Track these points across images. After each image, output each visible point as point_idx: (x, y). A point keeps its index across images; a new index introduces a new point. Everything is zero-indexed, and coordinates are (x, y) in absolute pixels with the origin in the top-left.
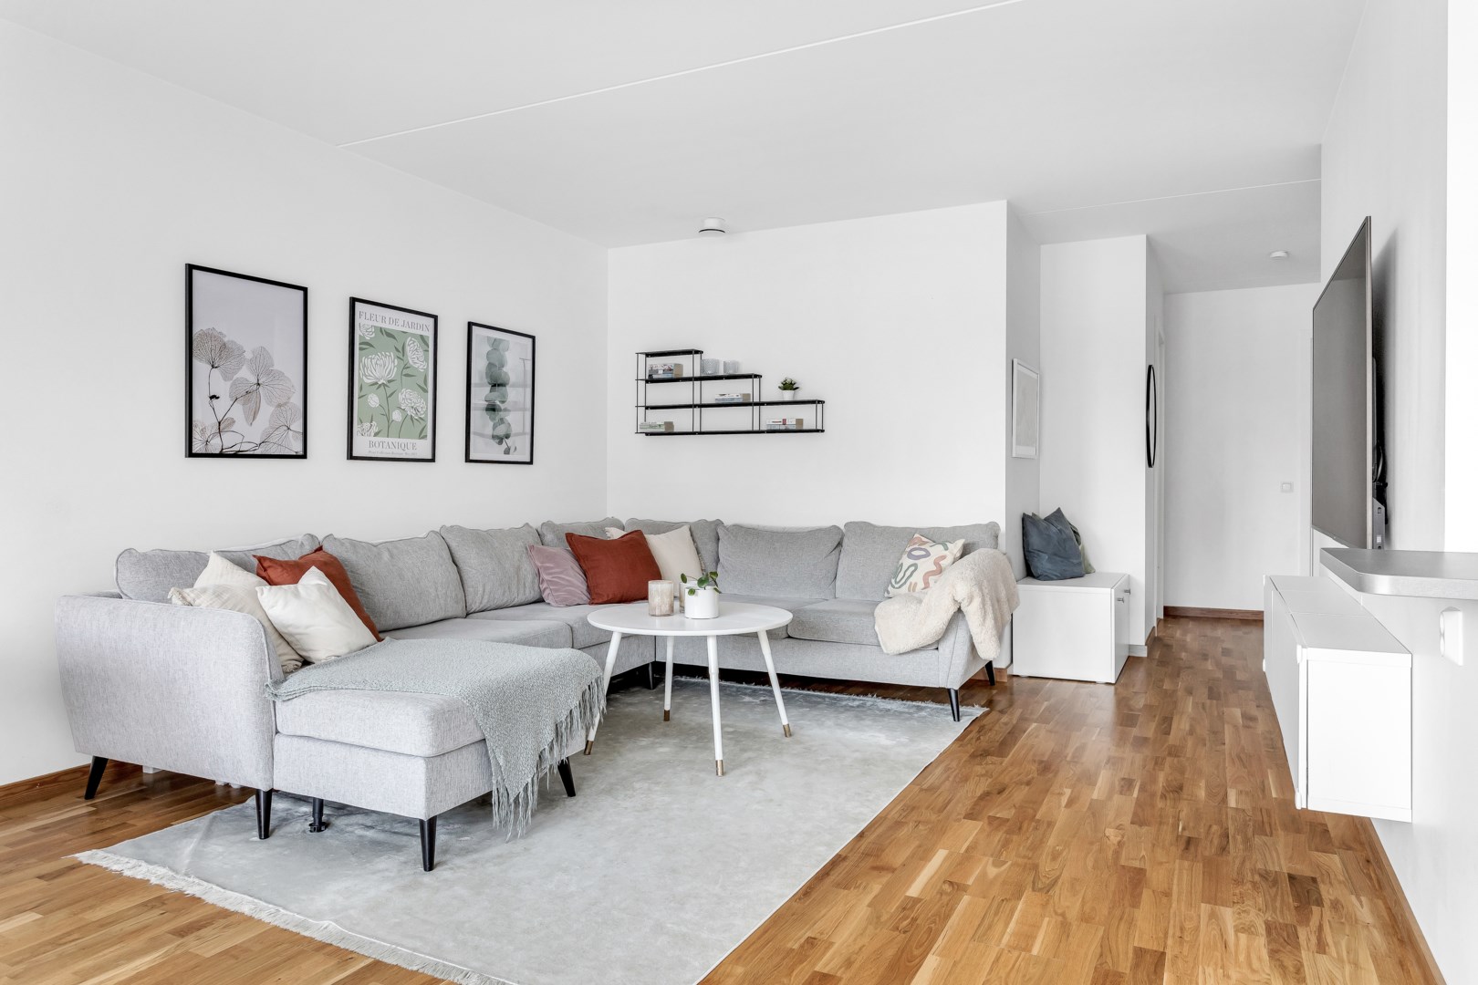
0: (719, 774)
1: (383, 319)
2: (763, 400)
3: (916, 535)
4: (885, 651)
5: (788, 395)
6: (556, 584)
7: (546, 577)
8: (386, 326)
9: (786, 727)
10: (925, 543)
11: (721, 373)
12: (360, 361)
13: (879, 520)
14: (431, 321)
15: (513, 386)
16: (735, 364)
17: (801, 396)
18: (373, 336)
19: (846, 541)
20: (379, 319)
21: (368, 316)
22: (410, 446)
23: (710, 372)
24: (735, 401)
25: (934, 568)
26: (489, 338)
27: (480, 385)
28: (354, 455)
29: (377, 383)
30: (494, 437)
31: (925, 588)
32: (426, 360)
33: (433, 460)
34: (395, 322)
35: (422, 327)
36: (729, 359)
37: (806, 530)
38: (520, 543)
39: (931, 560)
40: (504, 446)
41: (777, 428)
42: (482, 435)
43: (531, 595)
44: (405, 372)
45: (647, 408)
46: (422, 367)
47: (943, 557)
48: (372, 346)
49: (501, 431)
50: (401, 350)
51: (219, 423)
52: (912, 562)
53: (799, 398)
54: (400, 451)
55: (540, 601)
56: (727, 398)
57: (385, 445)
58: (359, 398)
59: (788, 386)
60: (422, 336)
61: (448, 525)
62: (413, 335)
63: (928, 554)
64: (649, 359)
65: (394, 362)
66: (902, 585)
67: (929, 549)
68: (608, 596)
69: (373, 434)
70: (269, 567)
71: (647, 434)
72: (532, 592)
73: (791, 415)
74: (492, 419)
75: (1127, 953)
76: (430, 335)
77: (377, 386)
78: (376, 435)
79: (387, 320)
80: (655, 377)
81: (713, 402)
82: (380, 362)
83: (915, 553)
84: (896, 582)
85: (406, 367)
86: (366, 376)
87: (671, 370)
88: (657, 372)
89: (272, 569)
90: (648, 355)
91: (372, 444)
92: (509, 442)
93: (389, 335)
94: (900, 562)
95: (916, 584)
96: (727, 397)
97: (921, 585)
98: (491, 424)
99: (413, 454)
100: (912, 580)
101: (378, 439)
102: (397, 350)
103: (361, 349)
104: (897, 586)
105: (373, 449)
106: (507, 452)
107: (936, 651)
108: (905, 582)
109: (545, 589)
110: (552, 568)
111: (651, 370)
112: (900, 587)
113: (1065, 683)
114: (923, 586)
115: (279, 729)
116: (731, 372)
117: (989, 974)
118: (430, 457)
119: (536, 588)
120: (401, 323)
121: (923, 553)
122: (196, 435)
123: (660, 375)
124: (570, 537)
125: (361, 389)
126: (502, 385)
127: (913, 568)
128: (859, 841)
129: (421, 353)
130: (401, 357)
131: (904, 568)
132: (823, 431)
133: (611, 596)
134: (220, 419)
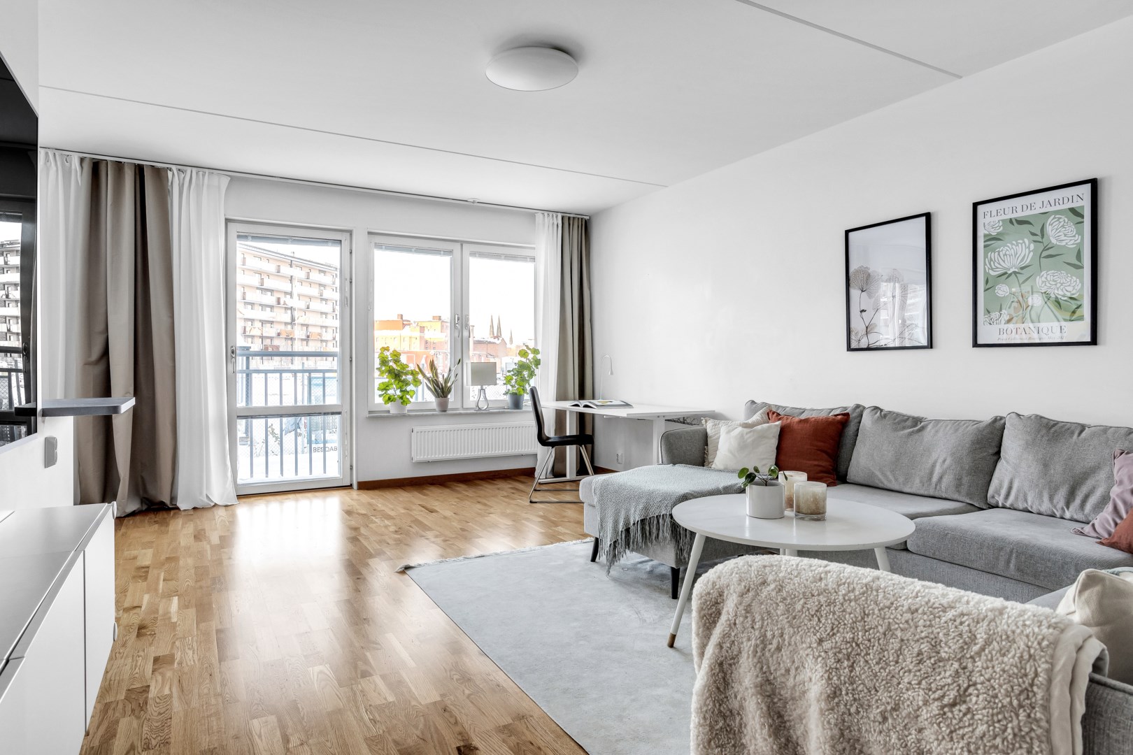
1: (1015, 209)
8: (1019, 214)
14: (1087, 187)
18: (1002, 229)
20: (1008, 211)
21: (992, 214)
22: (1057, 329)
28: (981, 343)
29: (1006, 273)
32: (1080, 232)
34: (1030, 206)
35: (1072, 198)
44: (1045, 253)
46: (1072, 242)
48: (1000, 239)
50: (1039, 233)
51: (867, 328)
57: (1021, 330)
58: (985, 290)
60: (1071, 209)
62: (1058, 212)
65: (1029, 247)
69: (1003, 322)
76: (1086, 203)
77: (1007, 275)
78: (1009, 321)
79: (1021, 208)
82: (1011, 252)
85: (1047, 248)
91: (1003, 331)
93: (1023, 222)
101: (1011, 326)
102: (1034, 235)
103: (985, 246)
105: (1003, 337)
118: (1088, 340)
120: (1041, 204)
122: (853, 337)
125: (987, 282)
129: (1071, 228)
130: (1040, 239)
134: (867, 325)
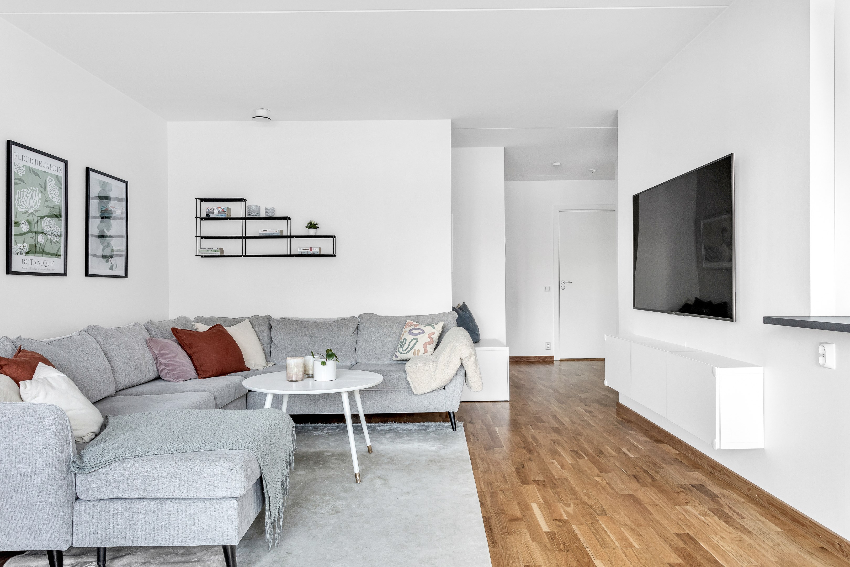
0: (358, 482)
1: (31, 160)
2: (292, 235)
3: (408, 321)
4: (415, 393)
5: (312, 232)
6: (172, 365)
7: (163, 361)
8: (33, 166)
9: (370, 447)
10: (417, 325)
11: (263, 215)
12: (15, 193)
13: (381, 312)
14: (63, 164)
15: (115, 218)
16: (273, 210)
17: (320, 232)
18: (24, 173)
19: (361, 326)
20: (28, 160)
21: (21, 157)
22: (50, 263)
23: (254, 214)
24: (275, 235)
25: (429, 340)
26: (100, 181)
27: (95, 217)
28: (13, 270)
29: (27, 212)
30: (104, 257)
31: (424, 353)
32: (60, 195)
33: (65, 274)
34: (39, 163)
35: (57, 169)
36: (270, 206)
37: (333, 320)
38: (140, 337)
39: (426, 335)
40: (109, 264)
41: (306, 253)
42: (96, 256)
43: (153, 374)
44: (47, 204)
45: (202, 238)
46: (57, 201)
47: (433, 333)
48: (24, 182)
49: (108, 253)
50: (43, 186)
52: (413, 337)
53: (319, 234)
54: (43, 267)
55: (158, 378)
56: (268, 233)
57: (33, 262)
58: (15, 223)
59: (312, 226)
60: (57, 176)
61: (92, 325)
62: (51, 175)
63: (423, 332)
64: (203, 203)
65: (38, 195)
66: (408, 352)
67: (423, 329)
68: (212, 371)
69: (25, 253)
70: (5, 365)
71: (202, 256)
72: (153, 373)
73: (316, 245)
74: (102, 243)
75: (674, 537)
76: (62, 175)
77: (27, 214)
78: (27, 254)
79: (34, 161)
80: (211, 216)
81: (258, 235)
82: (29, 195)
83: (414, 331)
84: (403, 350)
85: (47, 200)
86: (19, 206)
87: (224, 211)
88: (213, 212)
89: (7, 366)
90: (202, 200)
91: (24, 262)
92: (113, 260)
93: (35, 173)
94: (403, 338)
95: (419, 351)
96: (268, 231)
97: (422, 351)
98: (101, 247)
99: (52, 270)
100: (416, 348)
101: (28, 257)
102: (41, 186)
103: (16, 183)
104: (403, 352)
105: (25, 266)
106: (111, 268)
107: (443, 390)
108: (411, 350)
109: (162, 370)
110: (168, 354)
111: (208, 211)
112: (406, 353)
113: (484, 403)
114: (424, 352)
115: (79, 496)
116: (270, 215)
117: (631, 563)
118: (62, 272)
119: (155, 369)
120: (43, 164)
121: (420, 331)
123: (216, 214)
124: (175, 331)
125: (16, 216)
126: (108, 218)
127: (414, 341)
128: (485, 507)
129: (57, 190)
130: (43, 191)
131: (408, 342)
132: (335, 256)
133: (214, 372)
